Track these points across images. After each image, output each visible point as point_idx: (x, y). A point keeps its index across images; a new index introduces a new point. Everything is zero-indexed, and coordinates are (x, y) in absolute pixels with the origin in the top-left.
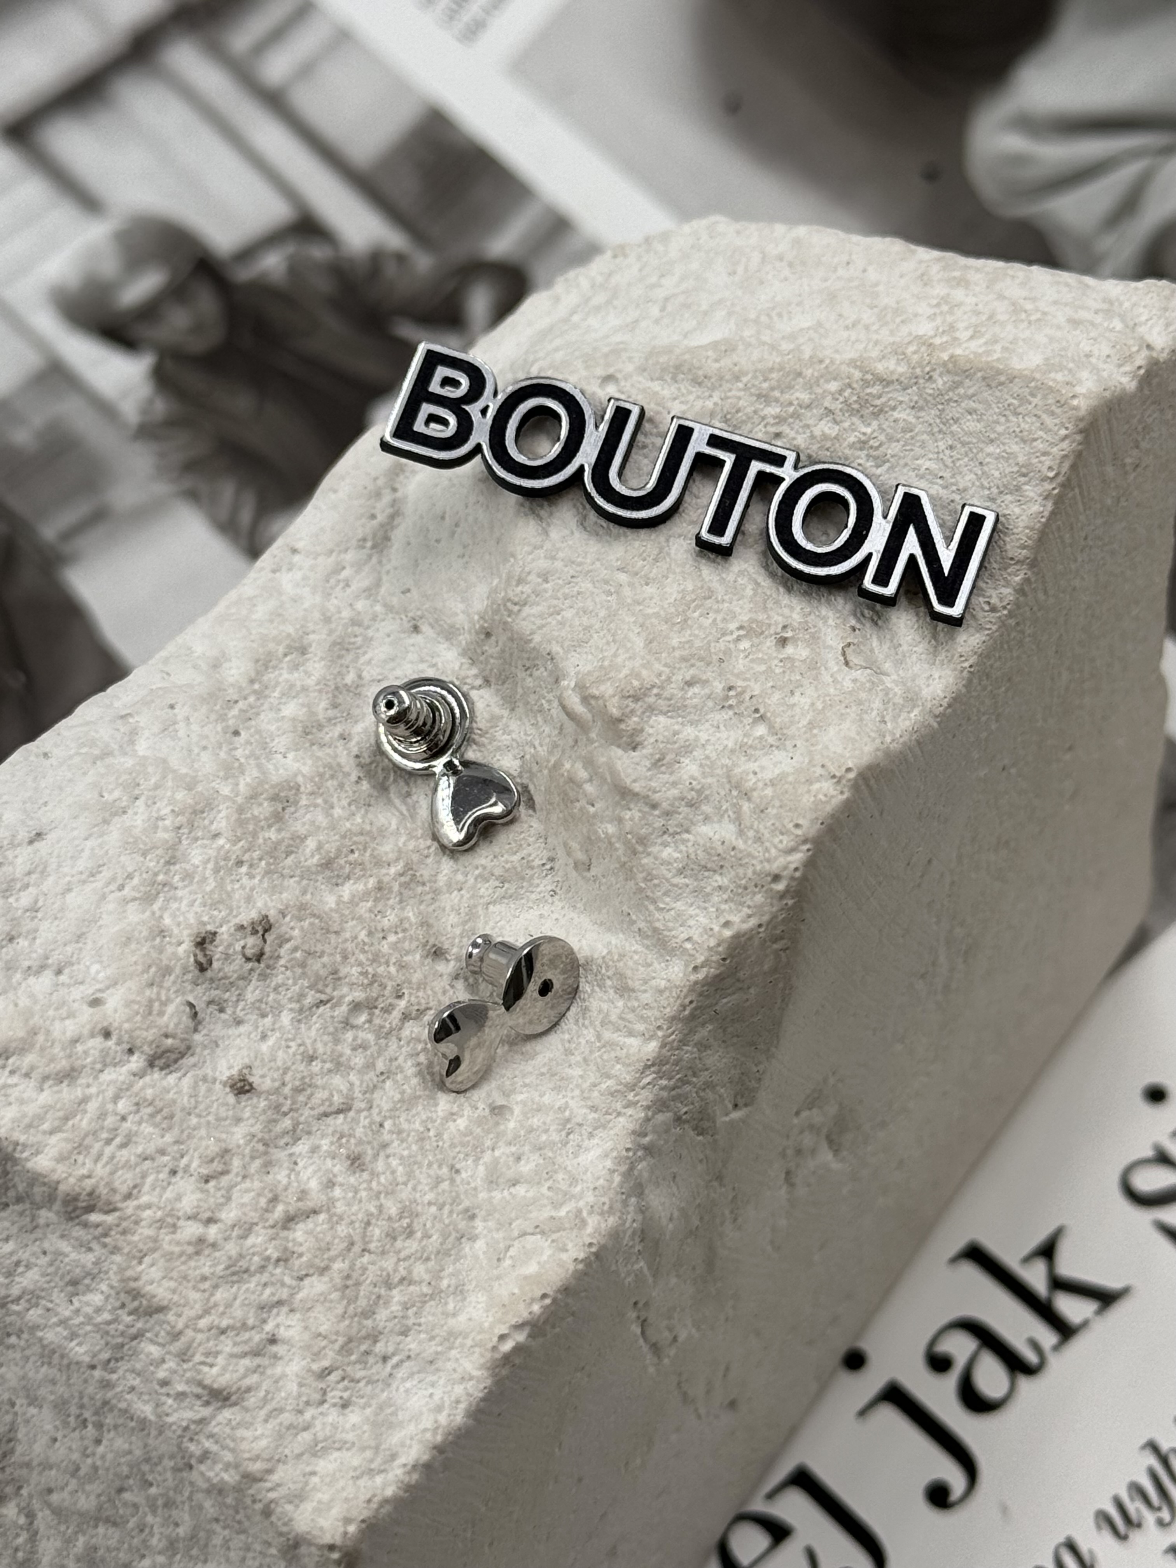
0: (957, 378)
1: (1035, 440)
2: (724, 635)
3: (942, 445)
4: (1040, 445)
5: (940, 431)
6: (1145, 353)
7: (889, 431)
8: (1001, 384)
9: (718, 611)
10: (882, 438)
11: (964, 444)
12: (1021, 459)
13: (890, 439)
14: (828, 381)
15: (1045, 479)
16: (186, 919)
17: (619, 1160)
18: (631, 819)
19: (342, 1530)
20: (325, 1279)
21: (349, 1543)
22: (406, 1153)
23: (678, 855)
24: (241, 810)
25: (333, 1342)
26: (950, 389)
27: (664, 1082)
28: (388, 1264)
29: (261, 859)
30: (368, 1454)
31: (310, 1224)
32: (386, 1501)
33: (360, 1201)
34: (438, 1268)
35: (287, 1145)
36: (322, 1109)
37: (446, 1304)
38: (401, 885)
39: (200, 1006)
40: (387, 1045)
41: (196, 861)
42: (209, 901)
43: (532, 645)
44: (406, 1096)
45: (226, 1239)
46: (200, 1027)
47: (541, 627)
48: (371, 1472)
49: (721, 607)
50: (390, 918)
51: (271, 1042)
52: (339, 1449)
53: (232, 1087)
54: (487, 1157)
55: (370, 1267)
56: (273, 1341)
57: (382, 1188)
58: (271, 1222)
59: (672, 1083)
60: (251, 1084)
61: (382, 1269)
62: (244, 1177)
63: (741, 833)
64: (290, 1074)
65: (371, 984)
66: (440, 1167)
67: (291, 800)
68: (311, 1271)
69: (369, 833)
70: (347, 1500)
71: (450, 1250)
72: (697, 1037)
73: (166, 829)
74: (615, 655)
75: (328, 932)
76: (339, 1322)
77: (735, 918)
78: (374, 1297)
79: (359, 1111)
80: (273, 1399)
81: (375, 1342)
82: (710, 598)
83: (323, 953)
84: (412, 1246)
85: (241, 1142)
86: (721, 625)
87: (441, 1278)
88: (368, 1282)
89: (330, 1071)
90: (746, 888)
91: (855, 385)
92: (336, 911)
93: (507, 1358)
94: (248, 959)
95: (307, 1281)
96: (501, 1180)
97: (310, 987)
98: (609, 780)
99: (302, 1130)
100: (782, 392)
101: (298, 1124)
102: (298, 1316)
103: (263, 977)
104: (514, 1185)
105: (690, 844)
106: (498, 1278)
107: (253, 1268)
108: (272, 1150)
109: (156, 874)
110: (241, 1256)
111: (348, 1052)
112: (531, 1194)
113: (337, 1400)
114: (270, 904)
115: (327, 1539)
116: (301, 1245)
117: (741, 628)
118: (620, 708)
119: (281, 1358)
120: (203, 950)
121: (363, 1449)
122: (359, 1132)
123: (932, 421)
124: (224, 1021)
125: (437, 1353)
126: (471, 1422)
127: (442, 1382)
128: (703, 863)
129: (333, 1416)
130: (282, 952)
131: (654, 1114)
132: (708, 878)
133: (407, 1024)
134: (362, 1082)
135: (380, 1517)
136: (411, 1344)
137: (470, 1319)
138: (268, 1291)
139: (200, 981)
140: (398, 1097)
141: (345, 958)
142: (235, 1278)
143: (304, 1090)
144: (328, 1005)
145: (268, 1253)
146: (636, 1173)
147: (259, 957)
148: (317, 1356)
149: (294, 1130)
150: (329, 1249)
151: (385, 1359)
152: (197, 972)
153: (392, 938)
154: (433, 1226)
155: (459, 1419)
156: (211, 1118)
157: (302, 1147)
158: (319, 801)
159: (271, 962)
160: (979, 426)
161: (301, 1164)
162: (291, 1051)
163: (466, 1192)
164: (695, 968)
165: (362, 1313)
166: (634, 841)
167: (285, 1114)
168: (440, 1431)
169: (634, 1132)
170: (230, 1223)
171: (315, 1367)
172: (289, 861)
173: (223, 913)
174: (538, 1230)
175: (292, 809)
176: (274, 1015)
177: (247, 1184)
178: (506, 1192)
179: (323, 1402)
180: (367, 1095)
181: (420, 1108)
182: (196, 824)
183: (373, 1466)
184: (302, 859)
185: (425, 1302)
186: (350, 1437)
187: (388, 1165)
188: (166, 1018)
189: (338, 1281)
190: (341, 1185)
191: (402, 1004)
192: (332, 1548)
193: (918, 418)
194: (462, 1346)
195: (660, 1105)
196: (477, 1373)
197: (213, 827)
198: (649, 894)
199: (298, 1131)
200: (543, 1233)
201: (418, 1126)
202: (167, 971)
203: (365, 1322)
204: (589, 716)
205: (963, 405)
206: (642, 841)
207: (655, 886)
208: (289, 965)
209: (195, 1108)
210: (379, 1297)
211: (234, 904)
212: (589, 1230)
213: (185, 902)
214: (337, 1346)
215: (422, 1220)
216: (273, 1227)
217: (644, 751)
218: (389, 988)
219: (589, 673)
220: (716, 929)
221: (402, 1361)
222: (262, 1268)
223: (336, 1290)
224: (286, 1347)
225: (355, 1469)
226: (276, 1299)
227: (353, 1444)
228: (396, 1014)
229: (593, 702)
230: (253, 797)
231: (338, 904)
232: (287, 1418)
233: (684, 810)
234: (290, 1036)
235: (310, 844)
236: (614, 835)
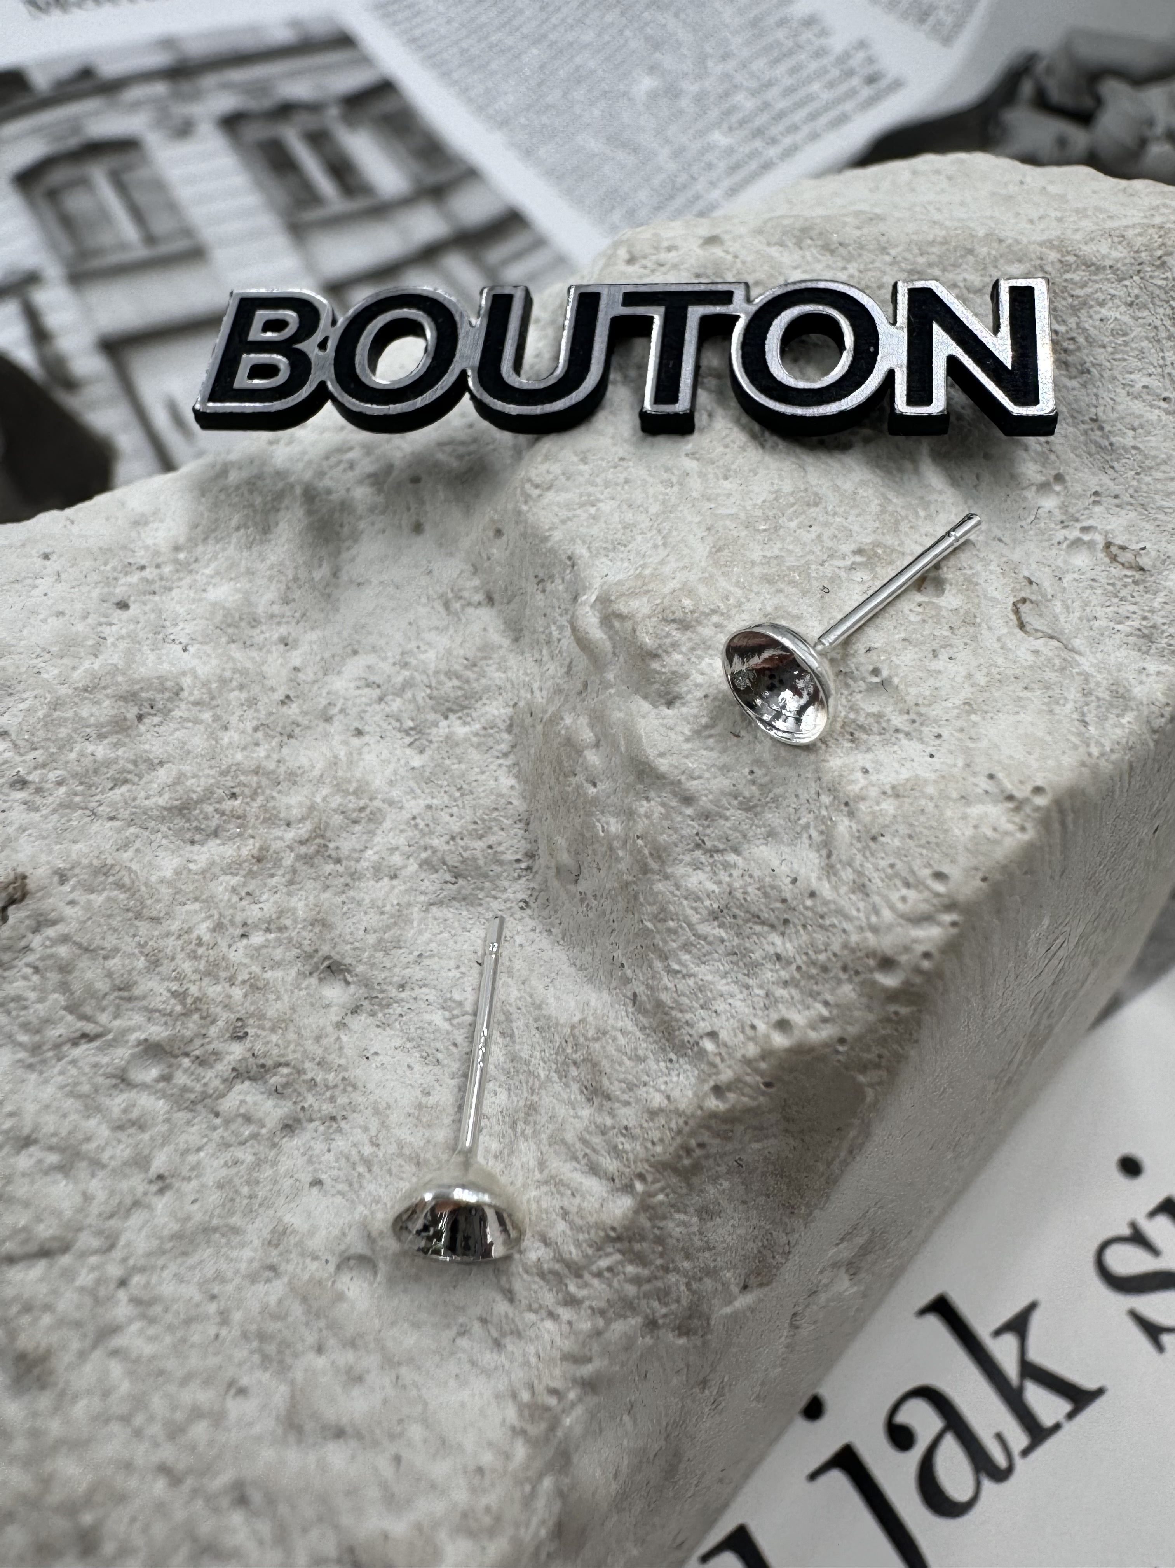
2: (831, 556)
9: (826, 524)
14: (1010, 262)
17: (532, 1412)
18: (648, 816)
23: (715, 887)
29: (60, 783)
38: (298, 857)
43: (549, 545)
47: (563, 522)
49: (831, 519)
50: (268, 905)
59: (648, 1271)
63: (829, 870)
65: (187, 1014)
67: (158, 707)
69: (268, 774)
72: (701, 1200)
74: (662, 562)
75: (138, 916)
82: (816, 505)
83: (113, 952)
86: (828, 543)
90: (825, 969)
92: (170, 884)
97: (69, 1009)
98: (623, 749)
100: (944, 270)
105: (736, 873)
117: (859, 552)
118: (657, 635)
123: (1158, 323)
128: (753, 907)
130: (37, 940)
131: (610, 1322)
132: (759, 935)
133: (238, 1087)
134: (111, 1194)
141: (154, 964)
144: (95, 1045)
153: (257, 939)
158: (207, 716)
159: (7, 956)
166: (646, 852)
172: (116, 794)
175: (156, 720)
180: (113, 1222)
184: (142, 795)
193: (1137, 319)
195: (622, 1307)
198: (658, 940)
204: (608, 645)
206: (660, 853)
207: (669, 930)
208: (40, 965)
217: (684, 710)
218: (220, 1023)
219: (620, 583)
220: (762, 1028)
228: (220, 1070)
229: (617, 624)
231: (178, 873)
233: (735, 814)
235: (163, 775)
236: (617, 837)
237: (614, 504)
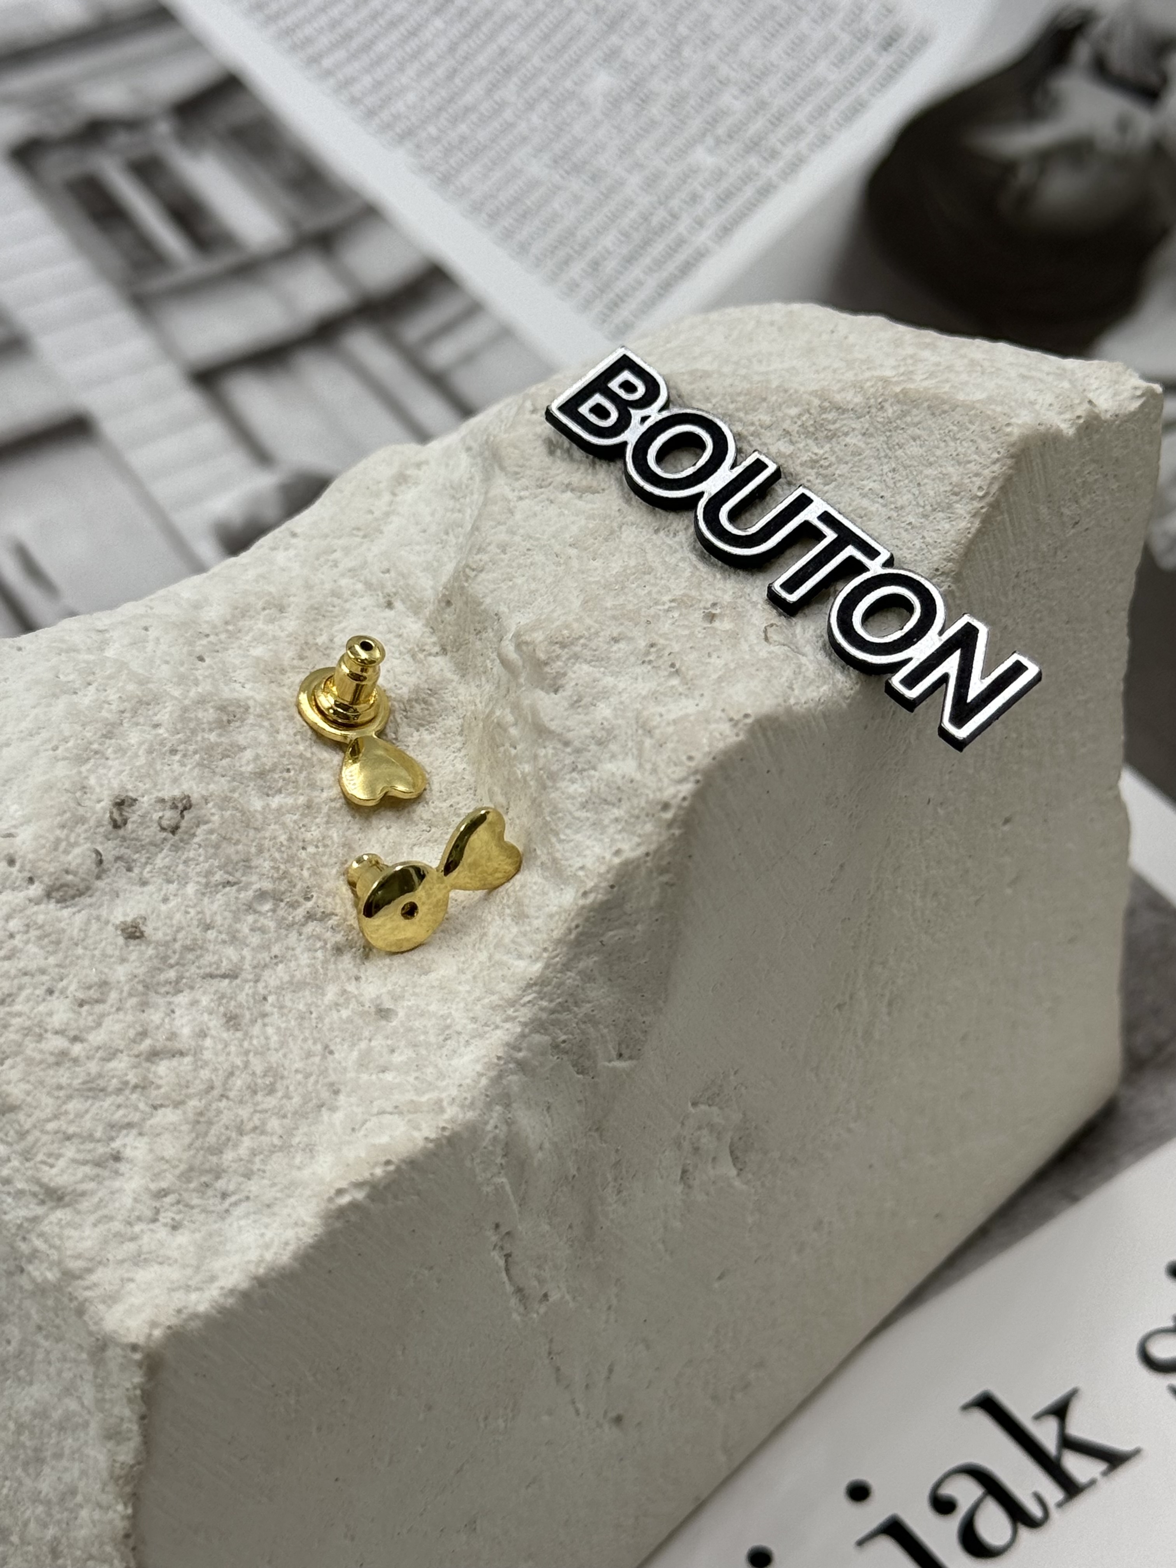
0: (905, 408)
1: (969, 462)
2: (656, 603)
3: (886, 468)
4: (972, 467)
5: (886, 456)
6: (1086, 406)
7: (841, 454)
8: (945, 412)
9: (655, 585)
10: (833, 459)
11: (905, 467)
12: (955, 479)
13: (840, 460)
14: (789, 407)
15: (974, 498)
16: (109, 782)
17: (489, 1066)
18: (545, 756)
19: (147, 1331)
20: (179, 1112)
21: (152, 1345)
22: (283, 1025)
23: (584, 790)
24: (185, 710)
25: (176, 1167)
26: (899, 418)
27: (544, 1003)
28: (244, 1112)
29: (195, 752)
30: (189, 1271)
31: (175, 1062)
32: (195, 1316)
33: (228, 1054)
34: (292, 1126)
35: (168, 993)
36: (208, 970)
37: (294, 1157)
39: (108, 857)
40: (286, 936)
41: (133, 741)
42: (136, 774)
43: (483, 607)
44: (295, 980)
45: (88, 1058)
46: (104, 876)
47: (492, 592)
48: (188, 1288)
49: (658, 582)
50: (315, 833)
51: (172, 904)
52: (161, 1263)
53: (123, 930)
54: (363, 1045)
55: (225, 1111)
56: (117, 1157)
57: (252, 1048)
58: (136, 1052)
59: (552, 1005)
60: (142, 933)
61: (237, 1115)
62: (118, 1009)
63: (640, 766)
64: (184, 932)
65: (281, 879)
66: (315, 1043)
67: (238, 716)
68: (167, 1103)
69: (308, 761)
70: (157, 1306)
71: (307, 1113)
72: (581, 965)
73: (110, 711)
74: (553, 611)
75: (248, 826)
76: (184, 1150)
77: (626, 847)
78: (224, 1138)
79: (247, 981)
80: (106, 1207)
81: (218, 1177)
82: (649, 573)
83: (238, 842)
84: (271, 1102)
85: (123, 979)
86: (654, 596)
87: (294, 1135)
88: (221, 1123)
89: (224, 942)
90: (638, 817)
91: (812, 411)
92: (261, 813)
93: (341, 1212)
94: (163, 829)
95: (160, 1112)
96: (371, 1065)
97: (220, 868)
98: (530, 720)
99: (185, 984)
100: (746, 413)
101: (182, 978)
102: (146, 1139)
103: (175, 848)
104: (383, 1072)
105: (594, 780)
106: (349, 1143)
107: (110, 1089)
108: (152, 994)
109: (91, 743)
110: (100, 1075)
111: (246, 930)
112: (397, 1080)
113: (169, 1221)
114: (195, 787)
115: (132, 1339)
116: (161, 1078)
117: (673, 600)
118: (547, 652)
119: (122, 1175)
120: (120, 811)
121: (185, 1266)
122: (242, 997)
123: (879, 446)
124: (130, 878)
125: (276, 1199)
126: (296, 1265)
127: (275, 1225)
128: (603, 796)
129: (162, 1233)
130: (199, 831)
131: (531, 1032)
132: (607, 810)
133: (311, 923)
134: (254, 958)
135: (188, 1328)
136: (253, 1187)
137: (313, 1174)
138: (121, 1112)
139: (111, 836)
140: (286, 978)
141: (260, 851)
142: (90, 1094)
143: (193, 950)
144: (235, 888)
145: (128, 1078)
146: (504, 1082)
147: (174, 830)
148: (156, 1177)
149: (177, 982)
150: (187, 1087)
151: (224, 1195)
152: (110, 827)
153: (311, 849)
154: (296, 1090)
155: (285, 1258)
156: (97, 952)
157: (182, 999)
158: (266, 724)
159: (186, 837)
160: (921, 451)
161: (178, 1012)
162: (189, 916)
163: (335, 1070)
164: (585, 894)
165: (209, 1148)
166: (545, 776)
167: (172, 966)
168: (263, 1265)
169: (508, 1044)
170: (95, 1044)
171: (153, 1186)
172: (225, 762)
173: (147, 786)
174: (397, 1110)
175: (238, 724)
176: (179, 883)
177: (121, 1015)
178: (374, 1077)
179: (154, 1220)
180: (257, 970)
181: (307, 993)
182: (140, 712)
183: (190, 1283)
184: (238, 764)
185: (274, 1152)
186: (175, 1254)
187: (264, 1033)
188: (70, 857)
189: (191, 1115)
190: (213, 1037)
191: (309, 904)
192: (134, 1348)
193: (868, 444)
194: (301, 1195)
195: (538, 1025)
196: (309, 1220)
197: (156, 719)
199: (181, 985)
200: (401, 1113)
201: (301, 1007)
202: (83, 820)
203: (210, 1157)
204: (520, 663)
205: (909, 432)
206: (553, 776)
207: (559, 819)
208: (202, 844)
209: (83, 940)
210: (228, 1139)
211: (160, 781)
212: (446, 1116)
213: (113, 771)
214: (177, 1172)
215: (285, 1082)
216: (137, 1056)
217: (565, 694)
218: (299, 887)
219: (527, 625)
220: (608, 856)
221: (240, 1201)
222: (119, 1091)
223: (187, 1123)
224: (128, 1166)
225: (172, 1282)
226: (126, 1120)
227: (176, 1261)
228: (300, 913)
230: (201, 701)
231: (264, 809)
232: (116, 1226)
233: (593, 747)
234: (191, 903)
235: (248, 754)
236: (529, 774)
237: (524, 579)
